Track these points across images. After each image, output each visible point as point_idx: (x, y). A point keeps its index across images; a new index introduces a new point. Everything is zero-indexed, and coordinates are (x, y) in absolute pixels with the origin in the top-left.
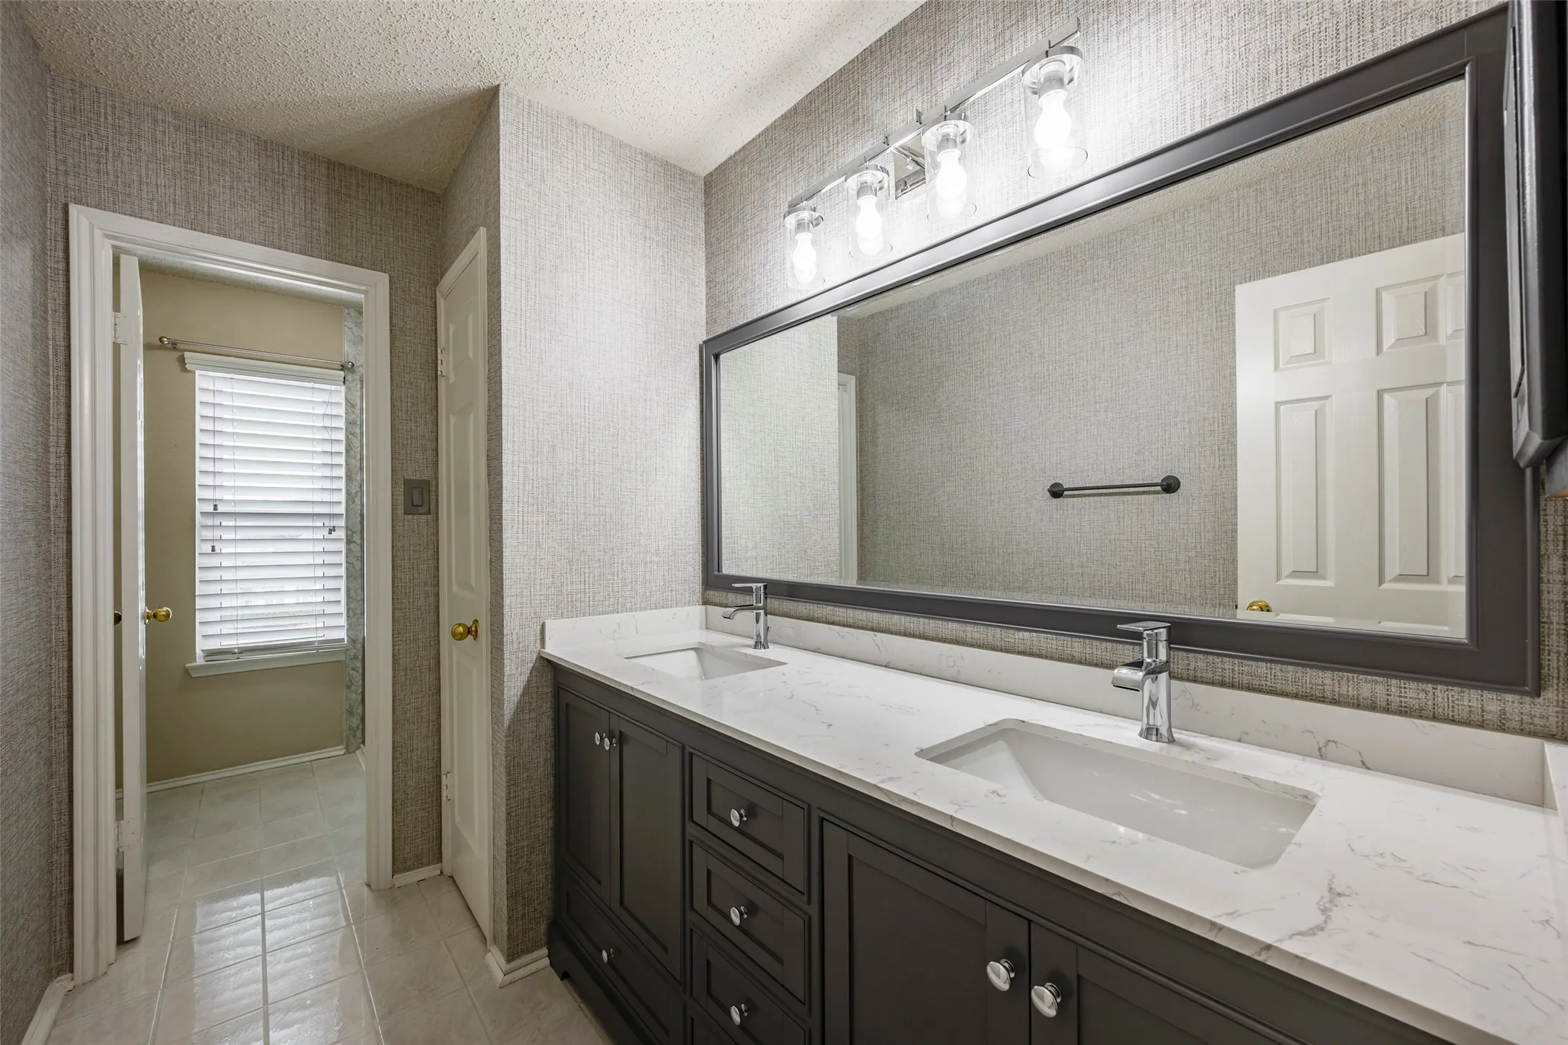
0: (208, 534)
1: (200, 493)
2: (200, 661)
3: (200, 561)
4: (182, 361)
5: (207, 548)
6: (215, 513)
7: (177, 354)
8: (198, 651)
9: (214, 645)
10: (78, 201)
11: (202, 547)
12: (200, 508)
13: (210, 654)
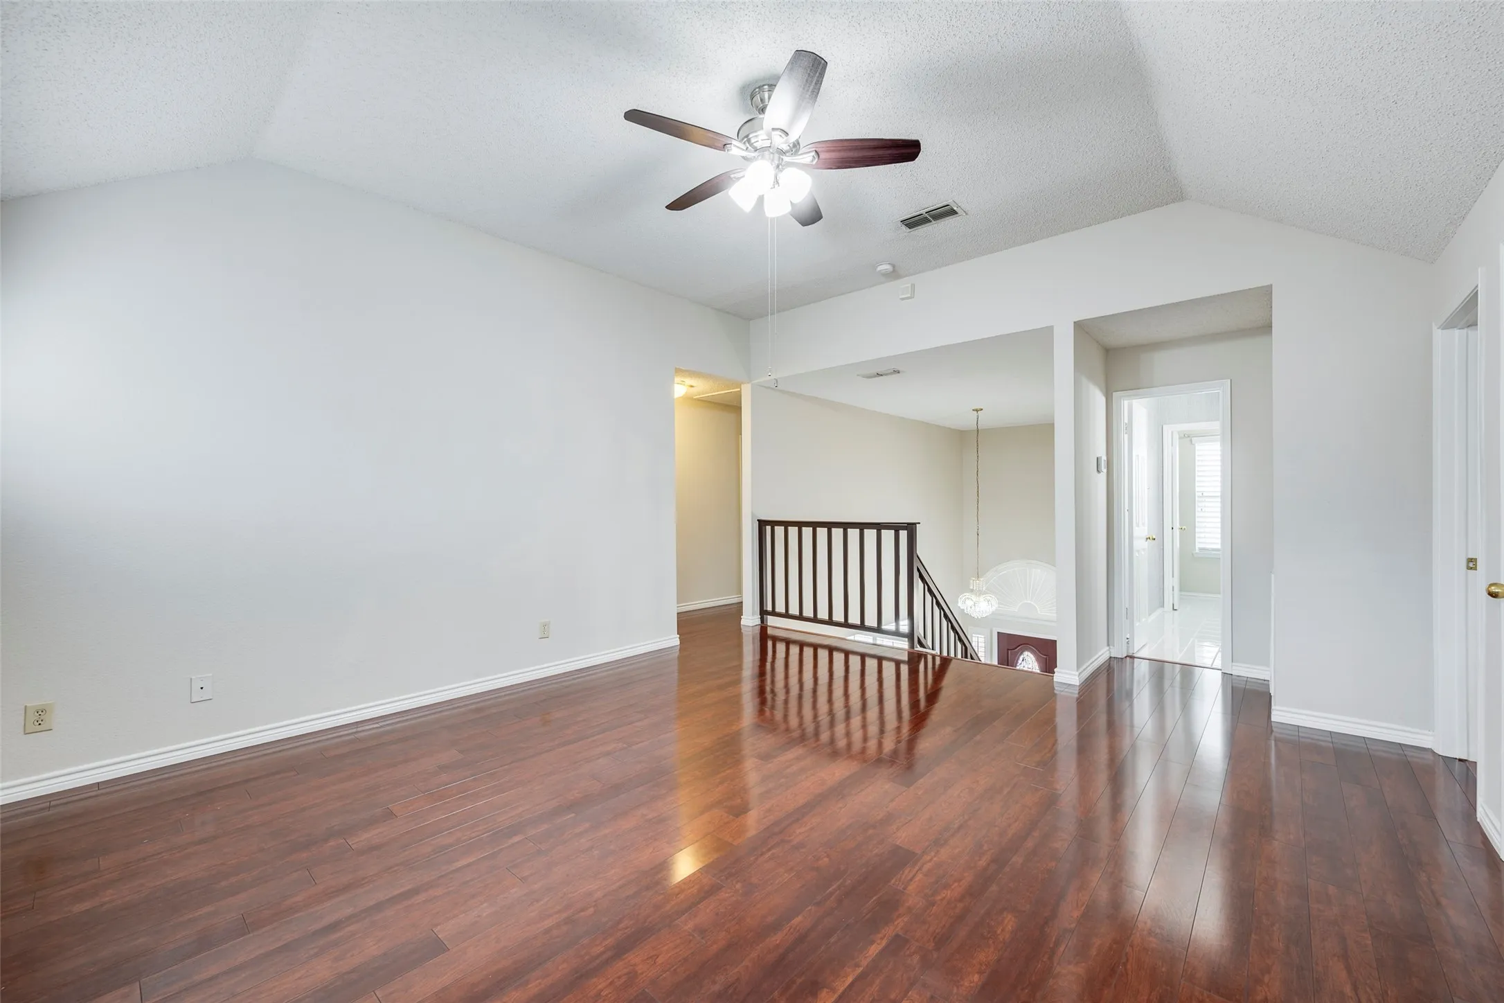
0: (1200, 504)
1: (1197, 489)
2: (1197, 551)
3: (1197, 514)
4: (1191, 441)
5: (1200, 509)
6: (1203, 496)
7: (1189, 439)
8: (1197, 549)
9: (1202, 546)
10: (1165, 424)
11: (1198, 509)
12: (1197, 494)
13: (1201, 549)
